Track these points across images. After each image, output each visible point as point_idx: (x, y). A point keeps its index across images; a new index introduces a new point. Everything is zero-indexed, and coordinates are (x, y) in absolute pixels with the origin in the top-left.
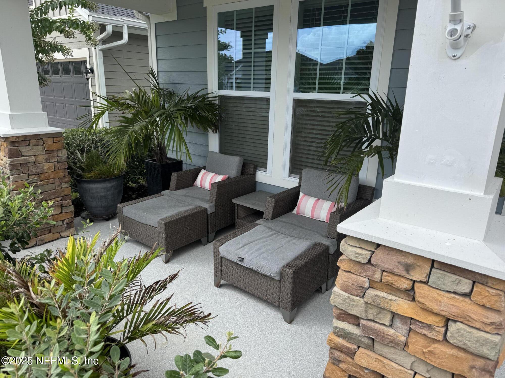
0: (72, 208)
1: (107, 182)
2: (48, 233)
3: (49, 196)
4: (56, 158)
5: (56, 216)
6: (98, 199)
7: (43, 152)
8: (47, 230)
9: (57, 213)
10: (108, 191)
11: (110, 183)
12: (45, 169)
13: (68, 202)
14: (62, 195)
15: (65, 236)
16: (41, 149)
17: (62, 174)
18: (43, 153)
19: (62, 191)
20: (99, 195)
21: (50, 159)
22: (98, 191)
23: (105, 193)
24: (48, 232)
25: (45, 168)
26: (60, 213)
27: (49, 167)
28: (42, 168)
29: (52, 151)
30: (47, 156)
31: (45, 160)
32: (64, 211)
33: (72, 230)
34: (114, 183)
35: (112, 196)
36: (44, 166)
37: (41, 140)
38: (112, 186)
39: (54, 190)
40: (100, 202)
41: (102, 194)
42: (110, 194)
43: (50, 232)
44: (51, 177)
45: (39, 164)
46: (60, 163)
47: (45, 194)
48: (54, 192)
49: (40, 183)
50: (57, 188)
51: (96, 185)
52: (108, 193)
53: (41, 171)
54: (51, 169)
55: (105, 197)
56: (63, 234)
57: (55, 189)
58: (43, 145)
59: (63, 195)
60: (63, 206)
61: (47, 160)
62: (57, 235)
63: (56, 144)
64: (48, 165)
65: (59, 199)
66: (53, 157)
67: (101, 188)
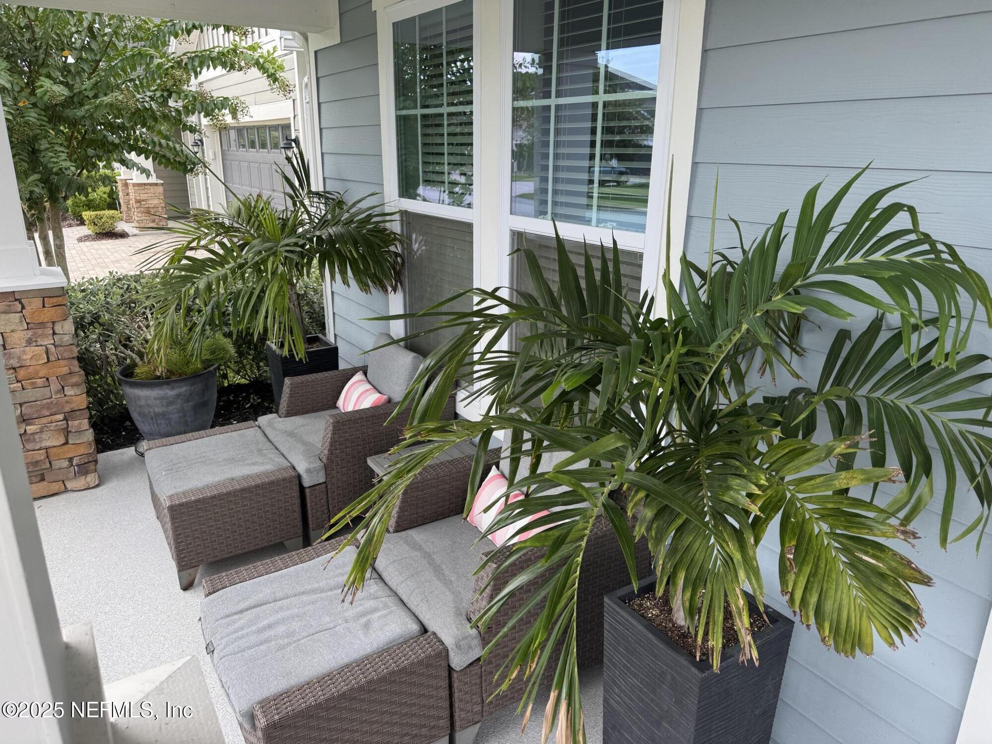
0: (89, 435)
1: (165, 387)
2: (38, 480)
3: (37, 411)
4: (51, 337)
5: (55, 449)
6: (152, 419)
7: (22, 324)
8: (36, 476)
9: (56, 444)
10: (170, 403)
11: (173, 388)
12: (25, 360)
13: (80, 424)
14: (67, 409)
15: (75, 489)
16: (17, 321)
17: (65, 370)
18: (21, 329)
19: (67, 402)
20: (152, 410)
21: (39, 340)
22: (149, 402)
23: (164, 409)
24: (39, 478)
25: (25, 357)
26: (64, 444)
27: (34, 356)
28: (19, 358)
29: (42, 325)
30: (30, 333)
31: (27, 341)
32: (70, 442)
33: (92, 479)
34: (183, 389)
35: (181, 415)
36: (24, 352)
37: (17, 303)
38: (178, 396)
39: (49, 401)
40: (156, 426)
41: (157, 410)
42: (175, 410)
43: (43, 479)
44: (40, 375)
45: (13, 350)
46: (61, 348)
47: (29, 407)
48: (47, 403)
49: (15, 385)
50: (54, 397)
51: (144, 392)
52: (171, 408)
53: (18, 362)
54: (38, 360)
55: (163, 415)
56: (70, 485)
57: (51, 398)
58: (21, 312)
59: (69, 410)
60: (71, 432)
61: (29, 342)
62: (56, 487)
63: (48, 311)
64: (33, 352)
65: (61, 417)
66: (44, 336)
67: (155, 399)
